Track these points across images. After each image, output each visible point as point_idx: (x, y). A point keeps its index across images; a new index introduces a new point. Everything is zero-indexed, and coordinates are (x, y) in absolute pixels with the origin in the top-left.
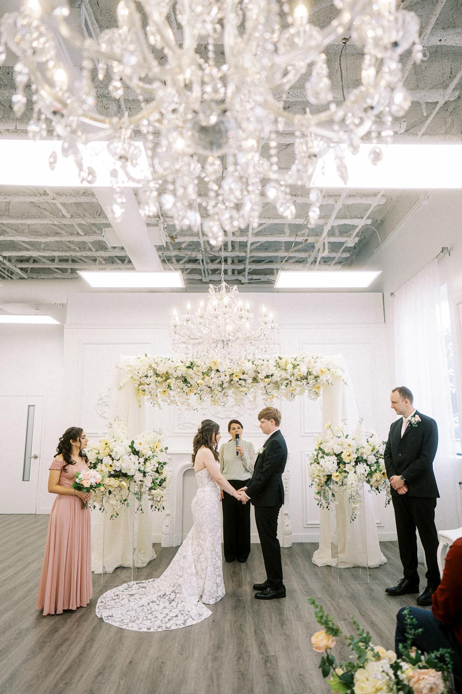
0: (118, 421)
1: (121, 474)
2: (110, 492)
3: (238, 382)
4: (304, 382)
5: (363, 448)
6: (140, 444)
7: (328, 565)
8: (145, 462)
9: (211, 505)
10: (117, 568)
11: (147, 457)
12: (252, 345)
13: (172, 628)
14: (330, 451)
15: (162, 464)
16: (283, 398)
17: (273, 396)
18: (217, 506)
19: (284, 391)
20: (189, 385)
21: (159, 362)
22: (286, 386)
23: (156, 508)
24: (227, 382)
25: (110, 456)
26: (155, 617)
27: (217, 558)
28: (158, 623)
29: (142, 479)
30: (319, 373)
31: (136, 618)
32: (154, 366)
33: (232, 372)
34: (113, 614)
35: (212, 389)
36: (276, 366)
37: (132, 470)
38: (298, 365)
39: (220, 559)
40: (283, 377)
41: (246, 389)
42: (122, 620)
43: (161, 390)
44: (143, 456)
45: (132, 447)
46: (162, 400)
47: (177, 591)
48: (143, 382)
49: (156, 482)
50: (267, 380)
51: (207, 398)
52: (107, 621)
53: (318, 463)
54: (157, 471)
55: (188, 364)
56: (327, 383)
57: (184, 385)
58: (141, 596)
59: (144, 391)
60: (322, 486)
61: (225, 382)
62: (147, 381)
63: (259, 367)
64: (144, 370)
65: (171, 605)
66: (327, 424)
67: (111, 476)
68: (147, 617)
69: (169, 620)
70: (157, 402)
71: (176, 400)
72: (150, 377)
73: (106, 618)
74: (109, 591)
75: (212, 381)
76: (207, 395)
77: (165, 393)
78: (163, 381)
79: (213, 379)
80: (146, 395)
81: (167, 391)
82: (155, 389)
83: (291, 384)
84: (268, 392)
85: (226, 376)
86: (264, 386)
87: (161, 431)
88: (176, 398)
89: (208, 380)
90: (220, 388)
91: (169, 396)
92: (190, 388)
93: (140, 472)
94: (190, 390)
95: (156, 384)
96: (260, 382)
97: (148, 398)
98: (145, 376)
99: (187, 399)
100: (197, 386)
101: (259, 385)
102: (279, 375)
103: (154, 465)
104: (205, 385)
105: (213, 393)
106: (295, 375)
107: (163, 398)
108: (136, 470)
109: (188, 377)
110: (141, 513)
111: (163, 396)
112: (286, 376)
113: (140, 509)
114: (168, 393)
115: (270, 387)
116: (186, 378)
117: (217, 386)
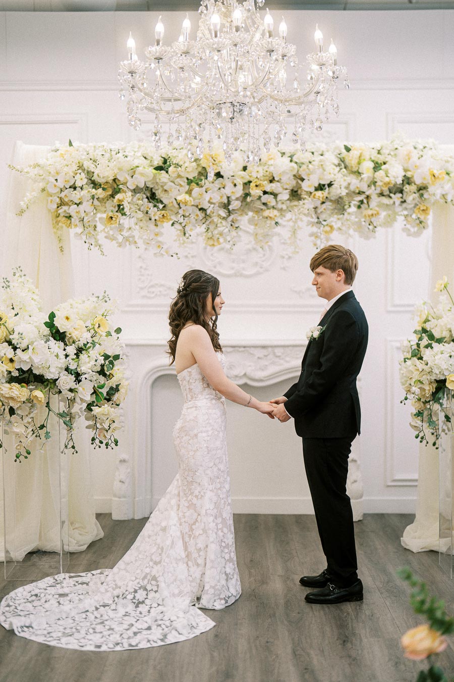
0: (21, 276)
1: (32, 378)
2: (12, 411)
3: (260, 197)
4: (397, 198)
6: (67, 318)
7: (432, 551)
8: (77, 355)
9: (210, 433)
10: (31, 554)
11: (81, 344)
12: (292, 116)
13: (141, 646)
14: (445, 334)
15: (111, 359)
16: (351, 232)
17: (331, 227)
18: (221, 434)
19: (353, 217)
20: (161, 206)
21: (99, 158)
22: (359, 207)
23: (101, 442)
24: (237, 199)
25: (10, 343)
26: (109, 630)
27: (225, 530)
28: (116, 637)
29: (73, 385)
30: (429, 180)
31: (74, 630)
32: (88, 165)
33: (247, 179)
34: (31, 623)
35: (208, 212)
36: (339, 165)
37: (52, 369)
38: (385, 163)
39: (230, 530)
40: (352, 188)
41: (276, 212)
42: (49, 633)
43: (104, 216)
44: (74, 342)
45: (50, 325)
46: (106, 237)
47: (149, 588)
48: (66, 200)
49: (101, 393)
50: (319, 193)
51: (197, 231)
52: (22, 635)
53: (421, 358)
54: (102, 372)
55: (158, 162)
56: (443, 201)
57: (151, 205)
58: (81, 597)
59: (69, 217)
60: (425, 402)
61: (233, 198)
62: (76, 196)
63: (304, 167)
64: (68, 172)
65: (139, 609)
66: (441, 282)
67: (12, 380)
68: (94, 629)
69: (135, 634)
70: (97, 241)
71: (133, 237)
72: (82, 189)
73: (20, 630)
74: (20, 589)
75: (207, 197)
76: (197, 225)
77: (112, 222)
78: (107, 197)
79: (208, 192)
80: (73, 227)
81: (116, 216)
82: (90, 213)
83: (370, 203)
84: (321, 221)
85: (235, 185)
86: (313, 206)
87: (108, 295)
88: (134, 232)
89: (200, 194)
90: (224, 211)
91: (121, 228)
92: (163, 212)
93: (70, 372)
94: (163, 215)
95: (93, 203)
96: (305, 198)
97: (77, 233)
98: (70, 187)
99: (156, 233)
100: (177, 206)
101: (304, 205)
102: (344, 184)
103: (96, 361)
104: (193, 205)
105: (210, 220)
106: (377, 184)
107: (108, 231)
108: (61, 368)
109: (157, 188)
110: (73, 454)
111: (109, 228)
112: (358, 186)
113: (70, 446)
114: (118, 223)
115: (325, 209)
116: (154, 191)
117: (218, 208)
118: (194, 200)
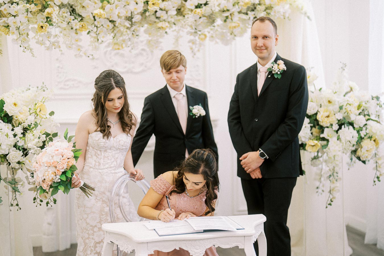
3: (156, 12)
4: (251, 14)
5: (350, 105)
6: (15, 104)
8: (24, 134)
11: (26, 125)
15: (51, 137)
16: (217, 39)
17: (205, 36)
19: (220, 28)
20: (80, 19)
22: (225, 21)
24: (138, 14)
29: (22, 159)
35: (117, 23)
37: (3, 147)
40: (222, 7)
41: (167, 24)
43: (36, 26)
44: (20, 124)
46: (37, 42)
48: (5, 12)
50: (198, 10)
54: (44, 147)
56: (282, 17)
57: (73, 17)
59: (8, 26)
61: (136, 13)
70: (28, 46)
71: (58, 42)
72: (18, 4)
76: (107, 33)
77: (43, 30)
78: (38, 11)
79: (117, 8)
80: (10, 34)
81: (46, 26)
82: (25, 23)
83: (232, 18)
84: (197, 31)
85: (137, 3)
86: (194, 20)
87: (45, 86)
88: (59, 38)
89: (111, 9)
90: (129, 23)
91: (49, 35)
92: (82, 23)
93: (18, 148)
94: (82, 26)
95: (27, 15)
96: (188, 14)
97: (14, 39)
98: (8, 3)
99: (77, 40)
100: (93, 19)
101: (188, 19)
102: (217, 4)
103: (39, 138)
104: (105, 18)
105: (117, 30)
106: (239, 4)
107: (38, 38)
108: (10, 145)
109: (77, 5)
110: (18, 210)
111: (38, 36)
112: (226, 5)
113: (14, 204)
114: (47, 31)
115: (201, 22)
116: (74, 7)
117: (124, 20)
118: (107, 14)
